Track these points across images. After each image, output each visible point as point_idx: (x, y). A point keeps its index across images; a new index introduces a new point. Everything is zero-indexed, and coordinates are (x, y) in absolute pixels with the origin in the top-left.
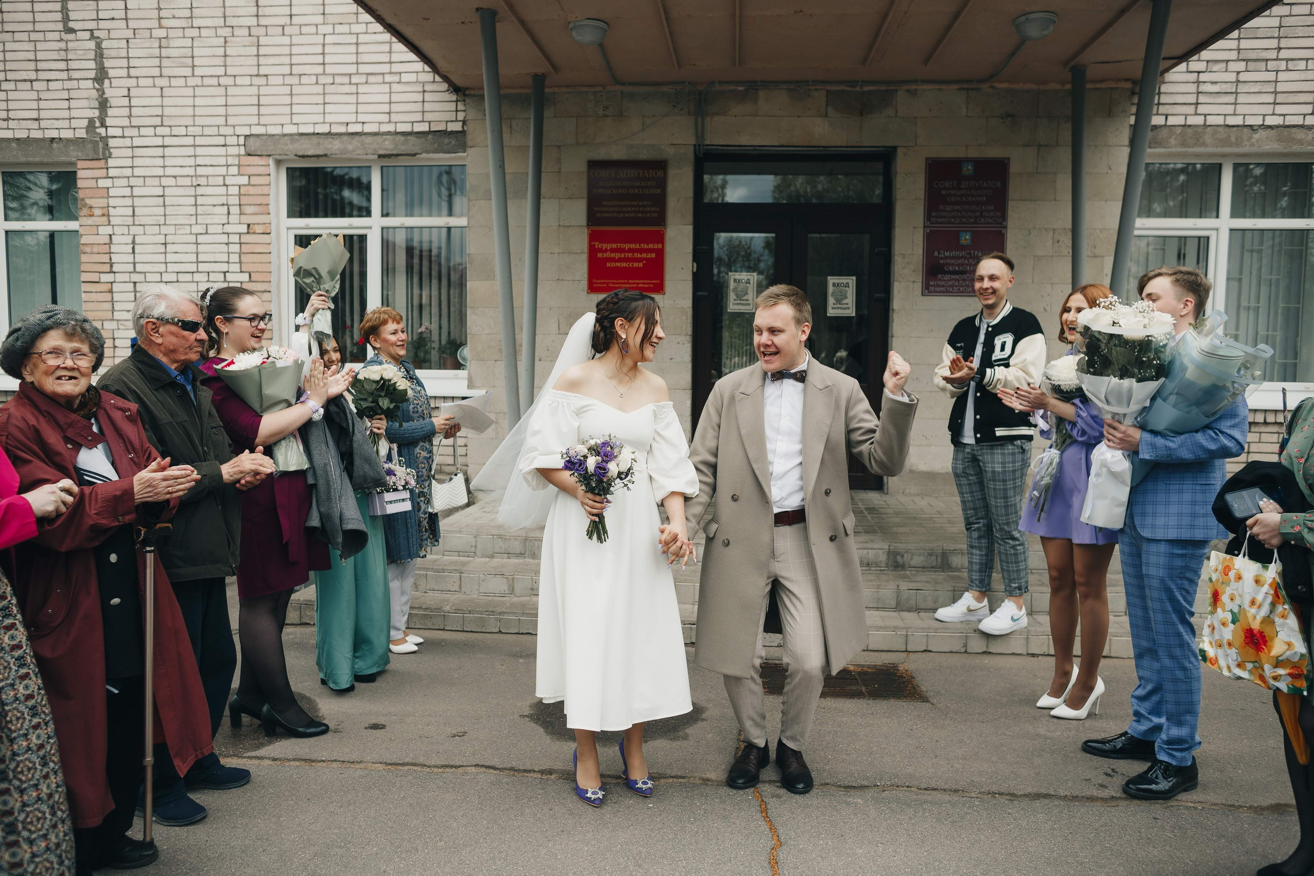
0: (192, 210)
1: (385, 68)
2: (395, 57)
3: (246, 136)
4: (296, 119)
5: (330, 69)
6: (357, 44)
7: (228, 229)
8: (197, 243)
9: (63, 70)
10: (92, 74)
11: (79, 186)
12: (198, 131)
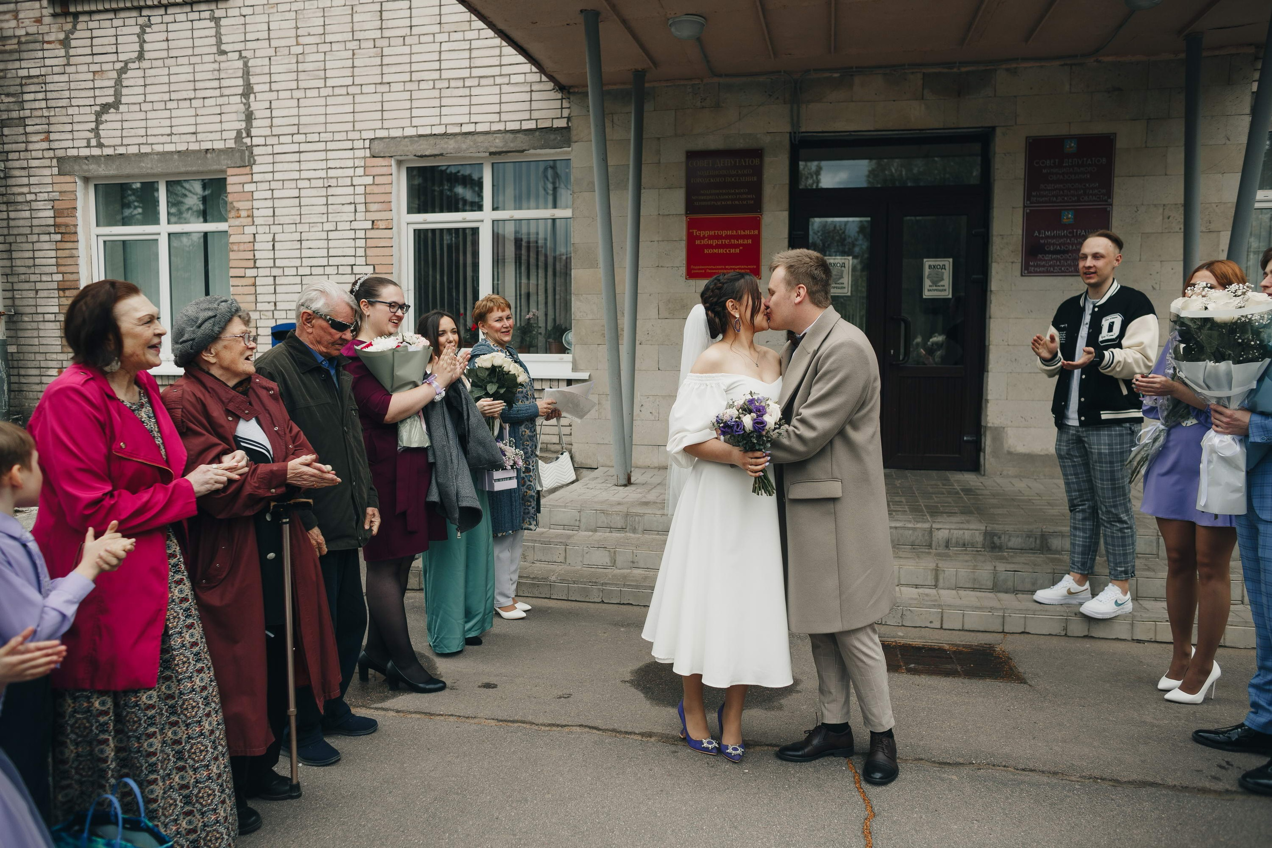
0: (323, 209)
1: (496, 71)
2: (505, 60)
3: (371, 140)
4: (415, 122)
5: (445, 74)
6: (470, 49)
7: (355, 225)
8: (328, 240)
9: (216, 88)
10: (240, 90)
11: (228, 190)
12: (329, 136)
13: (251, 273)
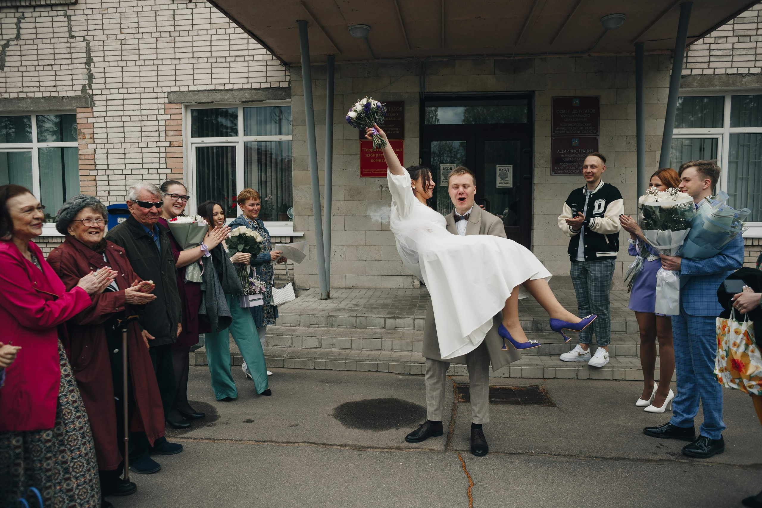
0: (139, 134)
1: (245, 53)
2: (251, 47)
3: (169, 93)
4: (196, 82)
5: (214, 54)
6: (229, 40)
7: (159, 144)
8: (142, 153)
9: (69, 59)
10: (84, 60)
11: (77, 122)
12: (142, 90)
13: (93, 173)
